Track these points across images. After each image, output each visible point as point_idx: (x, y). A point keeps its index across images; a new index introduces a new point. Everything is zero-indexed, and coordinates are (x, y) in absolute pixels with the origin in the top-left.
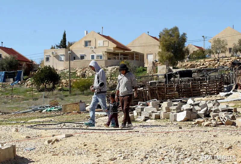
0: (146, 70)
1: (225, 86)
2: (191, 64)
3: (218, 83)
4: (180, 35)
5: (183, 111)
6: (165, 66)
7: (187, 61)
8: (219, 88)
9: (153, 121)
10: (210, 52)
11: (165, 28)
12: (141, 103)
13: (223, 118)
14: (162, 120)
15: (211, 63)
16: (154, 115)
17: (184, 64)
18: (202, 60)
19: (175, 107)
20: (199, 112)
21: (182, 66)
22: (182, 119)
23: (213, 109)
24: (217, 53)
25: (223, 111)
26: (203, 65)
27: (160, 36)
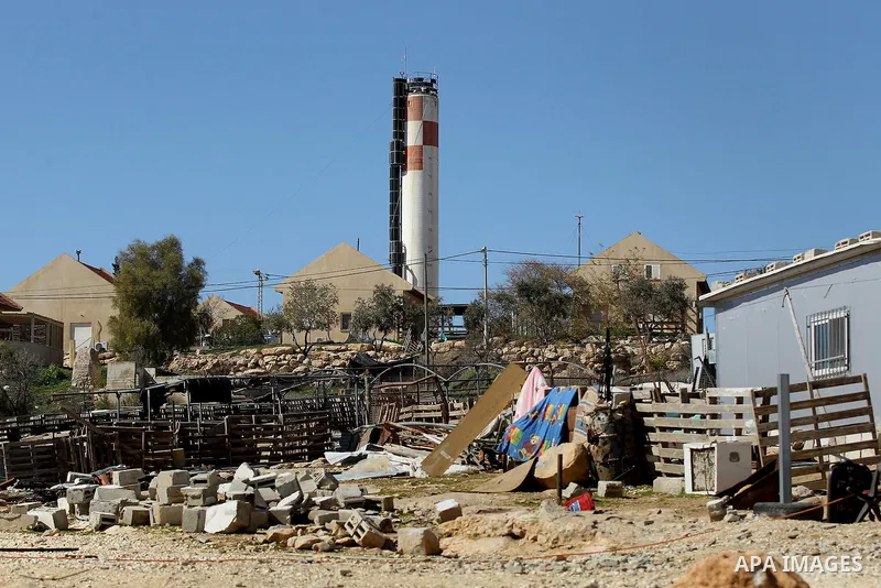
0: (68, 378)
1: (338, 434)
2: (215, 361)
3: (312, 425)
4: (186, 265)
5: (222, 502)
6: (131, 366)
7: (203, 352)
8: (316, 441)
9: (129, 529)
10: (281, 324)
11: (139, 241)
12: (77, 477)
13: (355, 527)
14: (156, 527)
15: (280, 360)
16: (128, 511)
17: (195, 362)
18: (253, 351)
19: (199, 489)
20: (273, 508)
21: (185, 367)
22: (225, 525)
23: (318, 500)
24: (301, 328)
25: (351, 505)
26: (256, 365)
27: (116, 267)
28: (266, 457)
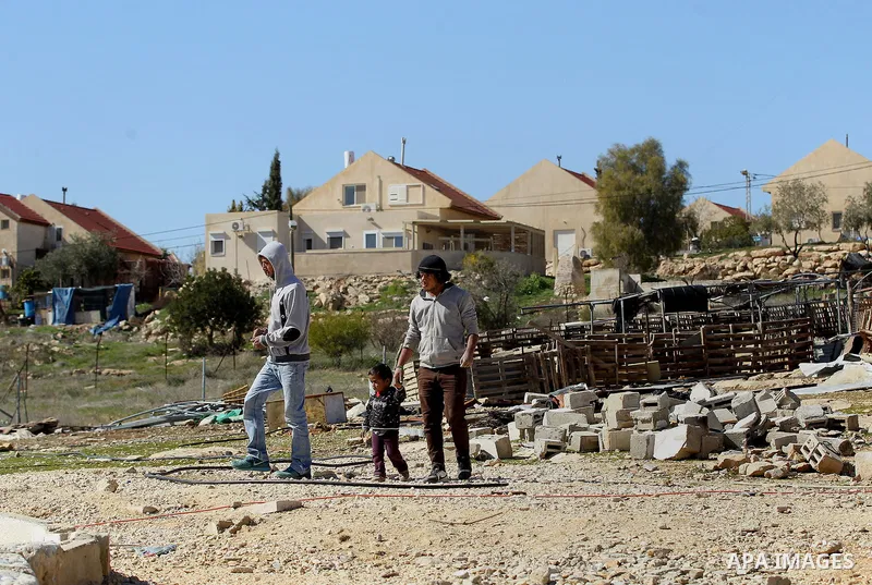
0: (551, 287)
1: (819, 341)
2: (703, 266)
3: (794, 333)
4: (668, 169)
5: (674, 425)
6: (615, 273)
7: (691, 256)
8: (798, 350)
9: (576, 456)
10: (769, 226)
11: (617, 145)
12: (535, 397)
13: (811, 450)
14: (604, 454)
15: (770, 263)
16: (576, 437)
17: (682, 267)
18: (742, 254)
19: (648, 413)
20: (729, 430)
21: (671, 272)
22: (674, 451)
23: (778, 420)
24: (791, 229)
25: (811, 425)
26: (745, 268)
27: (598, 171)
28: (747, 367)
